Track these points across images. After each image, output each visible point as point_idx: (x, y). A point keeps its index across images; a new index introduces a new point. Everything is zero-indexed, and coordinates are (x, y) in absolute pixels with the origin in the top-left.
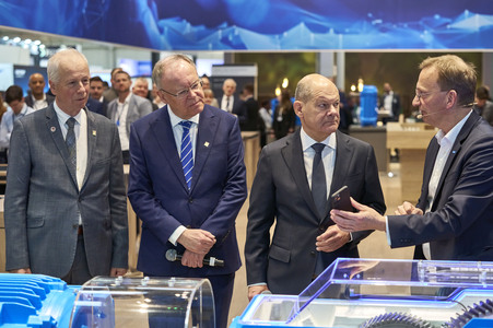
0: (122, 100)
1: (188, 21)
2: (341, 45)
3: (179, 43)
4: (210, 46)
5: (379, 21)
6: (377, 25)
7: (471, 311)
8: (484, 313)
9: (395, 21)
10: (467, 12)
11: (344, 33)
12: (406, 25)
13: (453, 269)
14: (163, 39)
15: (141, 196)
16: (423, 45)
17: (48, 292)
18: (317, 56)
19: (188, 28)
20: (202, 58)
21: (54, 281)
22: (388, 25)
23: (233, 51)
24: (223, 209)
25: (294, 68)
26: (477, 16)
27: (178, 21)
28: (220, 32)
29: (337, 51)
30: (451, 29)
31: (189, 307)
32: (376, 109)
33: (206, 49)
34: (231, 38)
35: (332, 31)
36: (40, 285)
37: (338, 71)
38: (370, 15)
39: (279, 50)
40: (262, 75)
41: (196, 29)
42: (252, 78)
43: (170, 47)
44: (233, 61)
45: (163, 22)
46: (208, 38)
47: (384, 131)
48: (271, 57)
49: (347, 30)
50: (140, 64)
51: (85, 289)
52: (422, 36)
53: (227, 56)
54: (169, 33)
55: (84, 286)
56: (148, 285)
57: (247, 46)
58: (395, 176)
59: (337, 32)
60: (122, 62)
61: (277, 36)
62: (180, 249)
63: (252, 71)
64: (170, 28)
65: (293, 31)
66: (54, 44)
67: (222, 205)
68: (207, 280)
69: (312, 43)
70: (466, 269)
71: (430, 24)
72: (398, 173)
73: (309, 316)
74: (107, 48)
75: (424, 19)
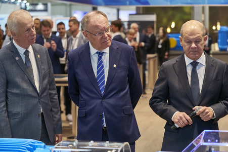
2: (206, 2)
3: (109, 1)
4: (128, 3)
17: (35, 149)
18: (192, 8)
20: (123, 10)
21: (38, 143)
23: (141, 6)
25: (178, 16)
29: (204, 5)
32: (227, 40)
33: (124, 4)
36: (30, 145)
37: (205, 17)
39: (168, 5)
40: (159, 21)
42: (153, 22)
43: (103, 4)
44: (141, 12)
48: (165, 9)
51: (56, 148)
53: (138, 9)
55: (56, 146)
56: (93, 146)
60: (75, 13)
63: (153, 18)
66: (35, 2)
68: (127, 143)
69: (189, 1)
74: (65, 5)
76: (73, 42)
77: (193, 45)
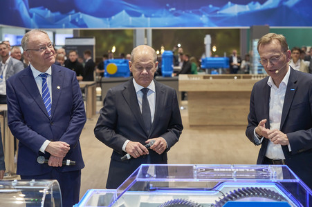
0: (4, 62)
1: (49, 9)
2: (149, 25)
3: (43, 24)
4: (64, 25)
5: (174, 9)
6: (173, 11)
7: (228, 196)
8: (236, 197)
9: (183, 9)
10: (229, 3)
11: (151, 17)
12: (191, 12)
13: (215, 170)
14: (32, 21)
15: (18, 124)
16: (202, 24)
18: (134, 31)
19: (49, 14)
20: (59, 33)
22: (179, 12)
23: (79, 29)
24: (73, 128)
25: (119, 40)
26: (236, 6)
27: (42, 9)
28: (70, 16)
29: (147, 28)
30: (220, 14)
31: (43, 199)
32: (172, 66)
33: (61, 27)
34: (77, 20)
35: (143, 15)
38: (168, 5)
39: (109, 28)
40: (98, 45)
41: (54, 15)
42: (91, 47)
43: (37, 26)
44: (79, 36)
45: (32, 10)
46: (62, 21)
47: (177, 80)
48: (105, 32)
49: (153, 15)
50: (18, 37)
52: (201, 19)
53: (75, 32)
54: (36, 17)
57: (88, 25)
58: (185, 109)
59: (146, 16)
60: (6, 36)
61: (108, 19)
62: (47, 155)
63: (91, 42)
64: (37, 14)
65: (118, 15)
67: (72, 126)
69: (130, 24)
70: (224, 170)
71: (206, 11)
72: (186, 107)
73: (123, 203)
75: (203, 7)
76: (3, 68)
77: (145, 71)
